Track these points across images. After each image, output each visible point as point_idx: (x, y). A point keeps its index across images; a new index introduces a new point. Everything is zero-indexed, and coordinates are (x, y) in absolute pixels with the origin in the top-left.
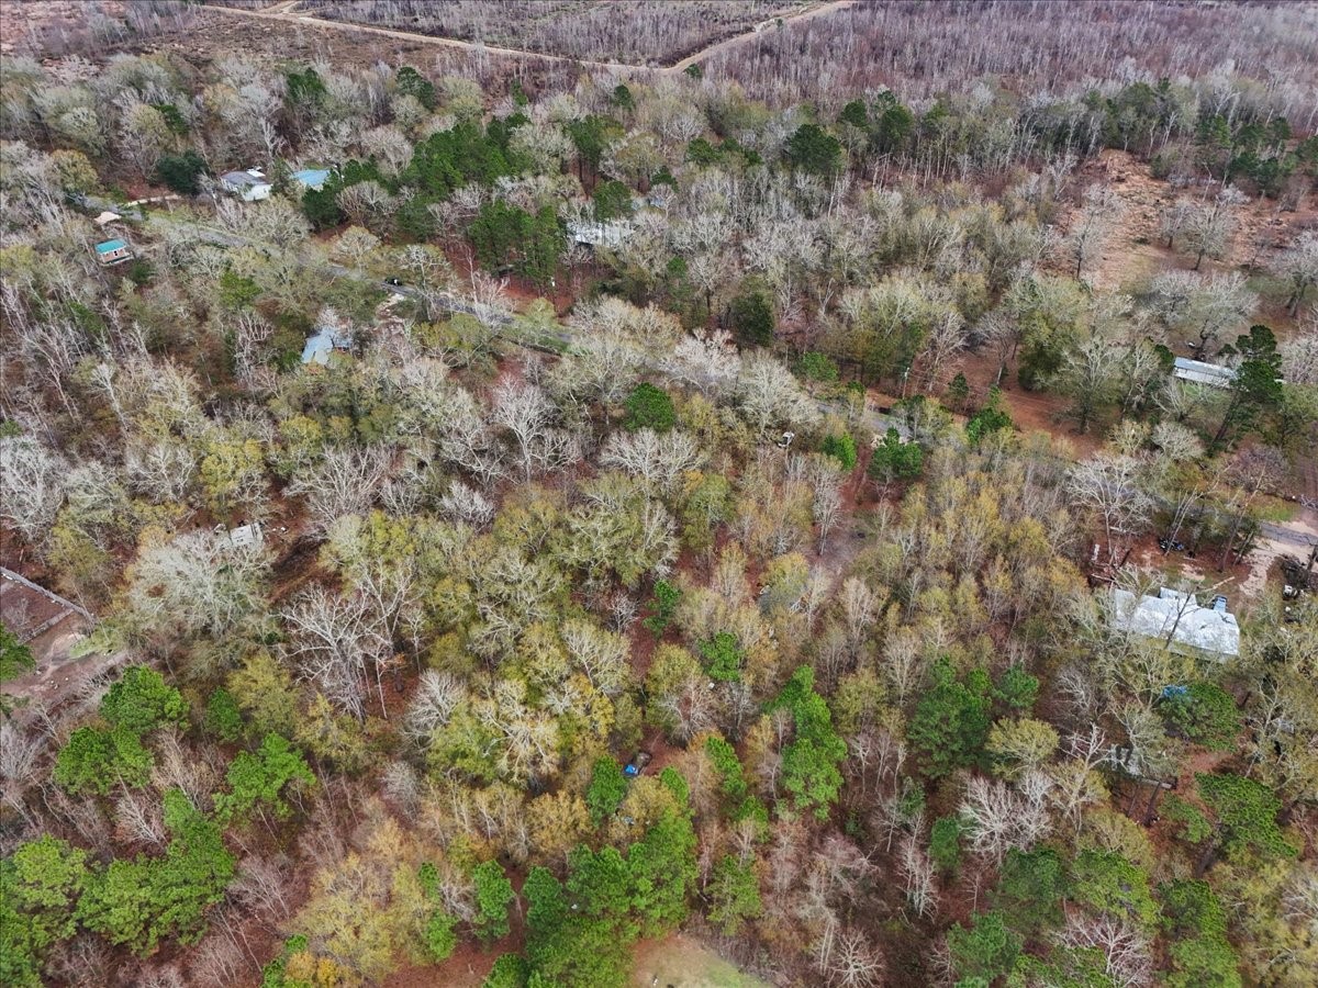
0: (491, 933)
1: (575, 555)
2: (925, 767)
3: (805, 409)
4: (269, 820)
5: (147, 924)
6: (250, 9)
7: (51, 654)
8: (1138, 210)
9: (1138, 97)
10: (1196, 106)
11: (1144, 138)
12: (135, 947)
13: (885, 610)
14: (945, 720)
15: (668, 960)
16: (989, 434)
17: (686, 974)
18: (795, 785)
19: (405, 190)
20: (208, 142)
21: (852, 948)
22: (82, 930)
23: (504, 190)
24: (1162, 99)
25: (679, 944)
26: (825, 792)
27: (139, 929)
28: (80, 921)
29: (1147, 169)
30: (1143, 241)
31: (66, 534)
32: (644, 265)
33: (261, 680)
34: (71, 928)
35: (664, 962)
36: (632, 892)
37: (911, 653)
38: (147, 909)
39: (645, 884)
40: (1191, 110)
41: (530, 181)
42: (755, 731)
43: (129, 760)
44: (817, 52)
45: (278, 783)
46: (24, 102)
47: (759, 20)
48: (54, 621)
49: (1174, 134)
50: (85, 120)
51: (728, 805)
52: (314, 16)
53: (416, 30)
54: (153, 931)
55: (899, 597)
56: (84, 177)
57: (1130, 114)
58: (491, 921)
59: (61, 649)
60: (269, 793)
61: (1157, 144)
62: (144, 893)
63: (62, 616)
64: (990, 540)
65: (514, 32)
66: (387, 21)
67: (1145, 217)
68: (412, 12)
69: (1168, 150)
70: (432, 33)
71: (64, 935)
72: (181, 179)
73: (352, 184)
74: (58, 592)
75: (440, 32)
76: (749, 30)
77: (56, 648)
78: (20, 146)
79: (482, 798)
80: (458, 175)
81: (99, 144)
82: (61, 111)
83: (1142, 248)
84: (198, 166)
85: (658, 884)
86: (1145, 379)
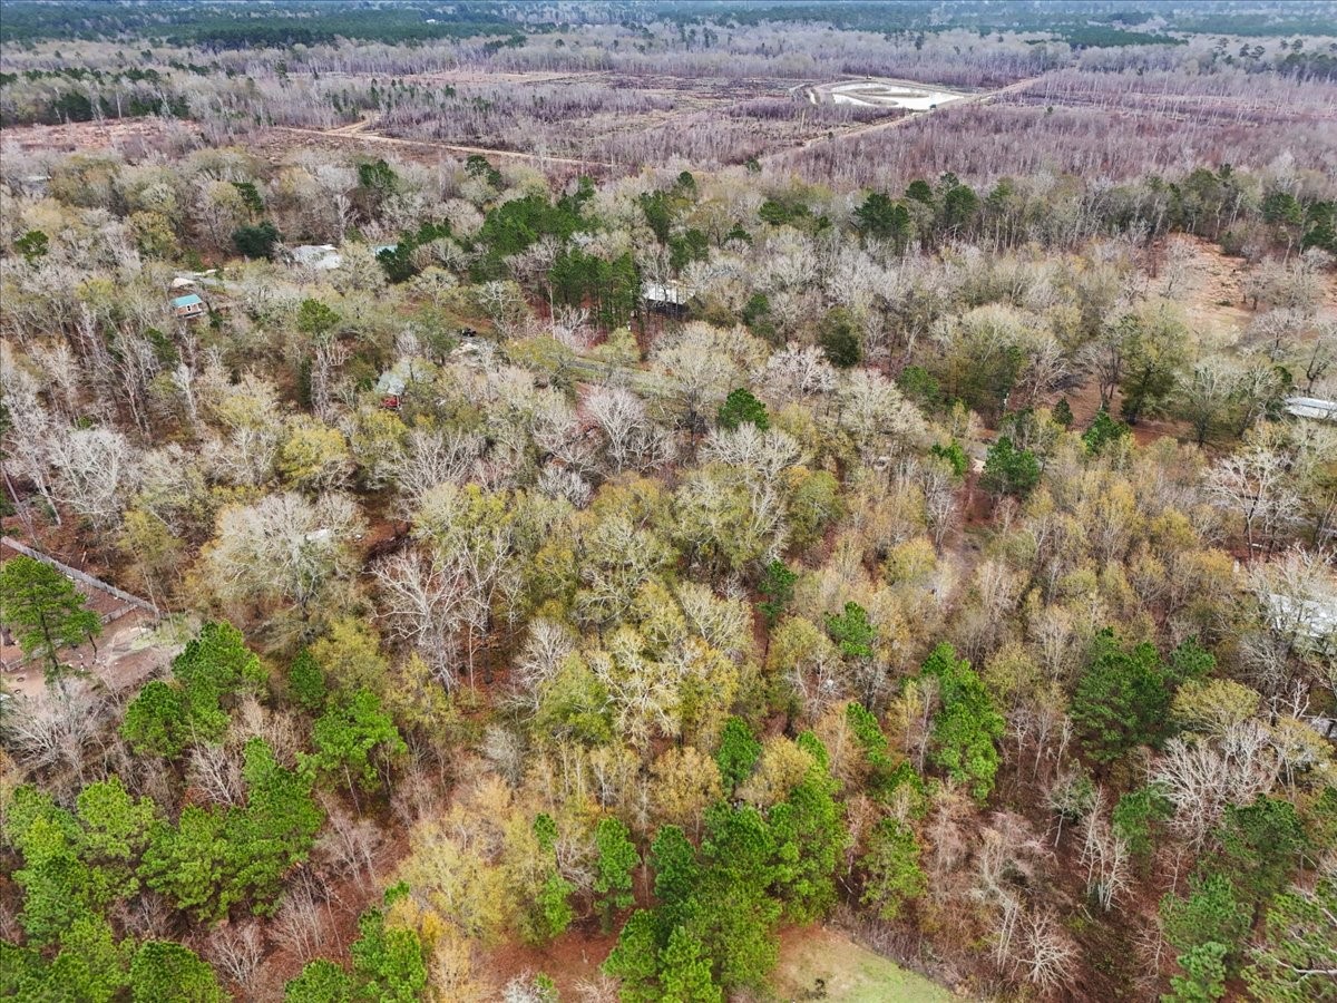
0: (613, 905)
1: (683, 530)
2: (1092, 751)
3: (909, 418)
4: (356, 785)
5: (219, 887)
6: (319, 129)
7: (111, 645)
8: (1215, 279)
9: (1201, 181)
10: (1260, 190)
11: (1210, 220)
12: (203, 914)
13: (1024, 598)
14: (1115, 692)
15: (814, 954)
16: (1109, 443)
17: (837, 969)
18: (951, 757)
19: (479, 246)
20: (283, 218)
21: (1038, 933)
22: (145, 889)
23: (577, 244)
24: (1225, 185)
25: (824, 937)
26: (985, 767)
27: (209, 893)
28: (143, 880)
29: (1217, 248)
30: (1225, 304)
31: (140, 517)
32: (725, 304)
33: (351, 641)
34: (134, 884)
35: (809, 956)
36: (777, 860)
37: (1066, 628)
38: (219, 869)
39: (791, 851)
40: (1257, 193)
41: (604, 236)
42: (899, 705)
43: (205, 713)
44: (870, 157)
45: (368, 743)
46: (106, 181)
47: (808, 137)
48: (118, 614)
49: (1241, 214)
50: (163, 196)
51: (873, 781)
52: (380, 135)
53: (479, 145)
54: (225, 896)
55: (1040, 581)
56: (162, 237)
57: (1193, 198)
58: (613, 890)
59: (122, 641)
60: (359, 752)
61: (1224, 223)
62: (220, 847)
63: (125, 611)
64: (1129, 532)
65: (572, 145)
66: (450, 138)
67: (1223, 285)
68: (474, 132)
69: (1237, 228)
70: (494, 147)
71: (126, 893)
72: (255, 245)
73: (426, 242)
74: (123, 589)
75: (503, 146)
76: (800, 144)
77: (117, 640)
78: (102, 212)
79: (601, 757)
80: (532, 233)
81: (176, 218)
82: (141, 187)
83: (1225, 309)
84: (272, 235)
85: (805, 854)
86: (1266, 397)
